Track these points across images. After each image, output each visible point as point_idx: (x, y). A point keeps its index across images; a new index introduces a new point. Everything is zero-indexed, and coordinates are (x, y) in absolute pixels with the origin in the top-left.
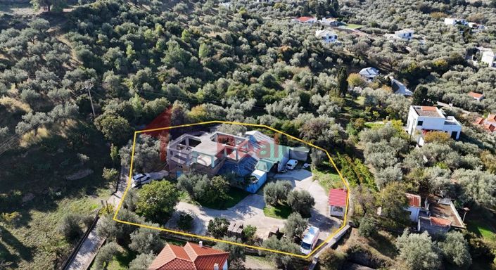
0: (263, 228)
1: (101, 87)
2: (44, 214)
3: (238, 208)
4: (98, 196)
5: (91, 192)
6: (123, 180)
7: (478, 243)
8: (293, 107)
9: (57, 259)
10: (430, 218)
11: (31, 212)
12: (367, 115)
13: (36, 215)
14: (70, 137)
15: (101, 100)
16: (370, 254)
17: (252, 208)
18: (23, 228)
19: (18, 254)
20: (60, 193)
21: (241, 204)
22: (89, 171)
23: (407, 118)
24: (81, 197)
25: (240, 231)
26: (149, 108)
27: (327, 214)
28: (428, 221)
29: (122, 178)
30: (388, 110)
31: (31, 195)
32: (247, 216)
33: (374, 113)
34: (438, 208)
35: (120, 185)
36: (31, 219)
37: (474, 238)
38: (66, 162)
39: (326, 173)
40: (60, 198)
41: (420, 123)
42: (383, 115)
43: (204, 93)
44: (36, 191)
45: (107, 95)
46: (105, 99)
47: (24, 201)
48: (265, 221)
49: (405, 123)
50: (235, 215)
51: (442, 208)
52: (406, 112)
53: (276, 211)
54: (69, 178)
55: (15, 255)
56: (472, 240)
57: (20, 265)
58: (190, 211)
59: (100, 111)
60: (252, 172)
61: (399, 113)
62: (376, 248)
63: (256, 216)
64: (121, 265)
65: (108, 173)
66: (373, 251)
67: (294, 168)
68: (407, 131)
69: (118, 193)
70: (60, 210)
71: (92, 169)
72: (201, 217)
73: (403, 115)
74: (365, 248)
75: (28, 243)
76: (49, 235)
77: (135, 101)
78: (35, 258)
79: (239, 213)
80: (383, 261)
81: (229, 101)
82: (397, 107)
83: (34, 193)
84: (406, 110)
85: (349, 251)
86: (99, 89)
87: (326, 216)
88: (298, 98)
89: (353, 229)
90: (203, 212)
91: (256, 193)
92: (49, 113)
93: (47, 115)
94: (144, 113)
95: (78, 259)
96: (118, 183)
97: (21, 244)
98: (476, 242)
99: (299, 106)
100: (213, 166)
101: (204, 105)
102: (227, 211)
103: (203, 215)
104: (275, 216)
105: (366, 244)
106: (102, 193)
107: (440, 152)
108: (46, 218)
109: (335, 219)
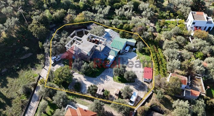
0: (113, 88)
1: (29, 3)
2: (13, 79)
3: (101, 76)
4: (36, 69)
5: (33, 66)
6: (47, 59)
7: (210, 103)
8: (129, 11)
9: (22, 105)
10: (190, 90)
11: (7, 78)
12: (167, 15)
13: (10, 80)
14: (18, 37)
15: (30, 13)
16: (160, 107)
17: (108, 77)
18: (5, 88)
19: (5, 102)
20: (18, 68)
21: (103, 74)
22: (30, 54)
23: (187, 17)
24: (29, 69)
25: (102, 94)
26: (55, 17)
27: (142, 80)
28: (189, 92)
29: (46, 58)
30: (178, 12)
31: (5, 69)
32: (105, 81)
33: (171, 14)
34: (195, 81)
35: (46, 62)
36: (8, 83)
37: (209, 100)
38: (18, 50)
39: (143, 55)
40: (19, 70)
41: (194, 23)
42: (175, 15)
43: (83, 3)
44: (7, 67)
45: (33, 8)
46: (32, 11)
47: (3, 72)
48: (114, 84)
49: (186, 20)
50: (100, 81)
51: (197, 81)
52: (187, 14)
53: (119, 79)
54: (22, 58)
55: (3, 103)
56: (208, 101)
57: (6, 108)
58: (80, 78)
59: (30, 20)
60: (108, 56)
61: (184, 14)
62: (163, 104)
63: (110, 81)
64: (50, 108)
65: (39, 57)
66: (162, 106)
67: (128, 51)
68: (186, 25)
69: (46, 67)
70: (20, 77)
71: (32, 52)
72: (85, 82)
73: (185, 15)
74: (158, 104)
75: (8, 96)
76: (17, 91)
77: (47, 13)
78: (12, 104)
79: (102, 79)
80: (166, 111)
81: (97, 8)
82: (183, 11)
83: (6, 68)
84: (188, 13)
85: (151, 106)
86: (28, 4)
87: (142, 82)
88: (132, 6)
89: (154, 93)
90: (85, 79)
91: (110, 67)
92: (4, 24)
93: (4, 25)
94: (53, 20)
95: (32, 105)
96: (45, 61)
97: (5, 97)
98: (209, 102)
99: (133, 11)
100: (89, 55)
101: (83, 12)
102: (96, 79)
103: (85, 80)
104: (118, 81)
105: (159, 103)
106: (38, 67)
107: (201, 46)
108: (15, 82)
109: (146, 83)
